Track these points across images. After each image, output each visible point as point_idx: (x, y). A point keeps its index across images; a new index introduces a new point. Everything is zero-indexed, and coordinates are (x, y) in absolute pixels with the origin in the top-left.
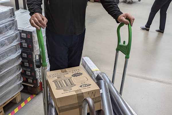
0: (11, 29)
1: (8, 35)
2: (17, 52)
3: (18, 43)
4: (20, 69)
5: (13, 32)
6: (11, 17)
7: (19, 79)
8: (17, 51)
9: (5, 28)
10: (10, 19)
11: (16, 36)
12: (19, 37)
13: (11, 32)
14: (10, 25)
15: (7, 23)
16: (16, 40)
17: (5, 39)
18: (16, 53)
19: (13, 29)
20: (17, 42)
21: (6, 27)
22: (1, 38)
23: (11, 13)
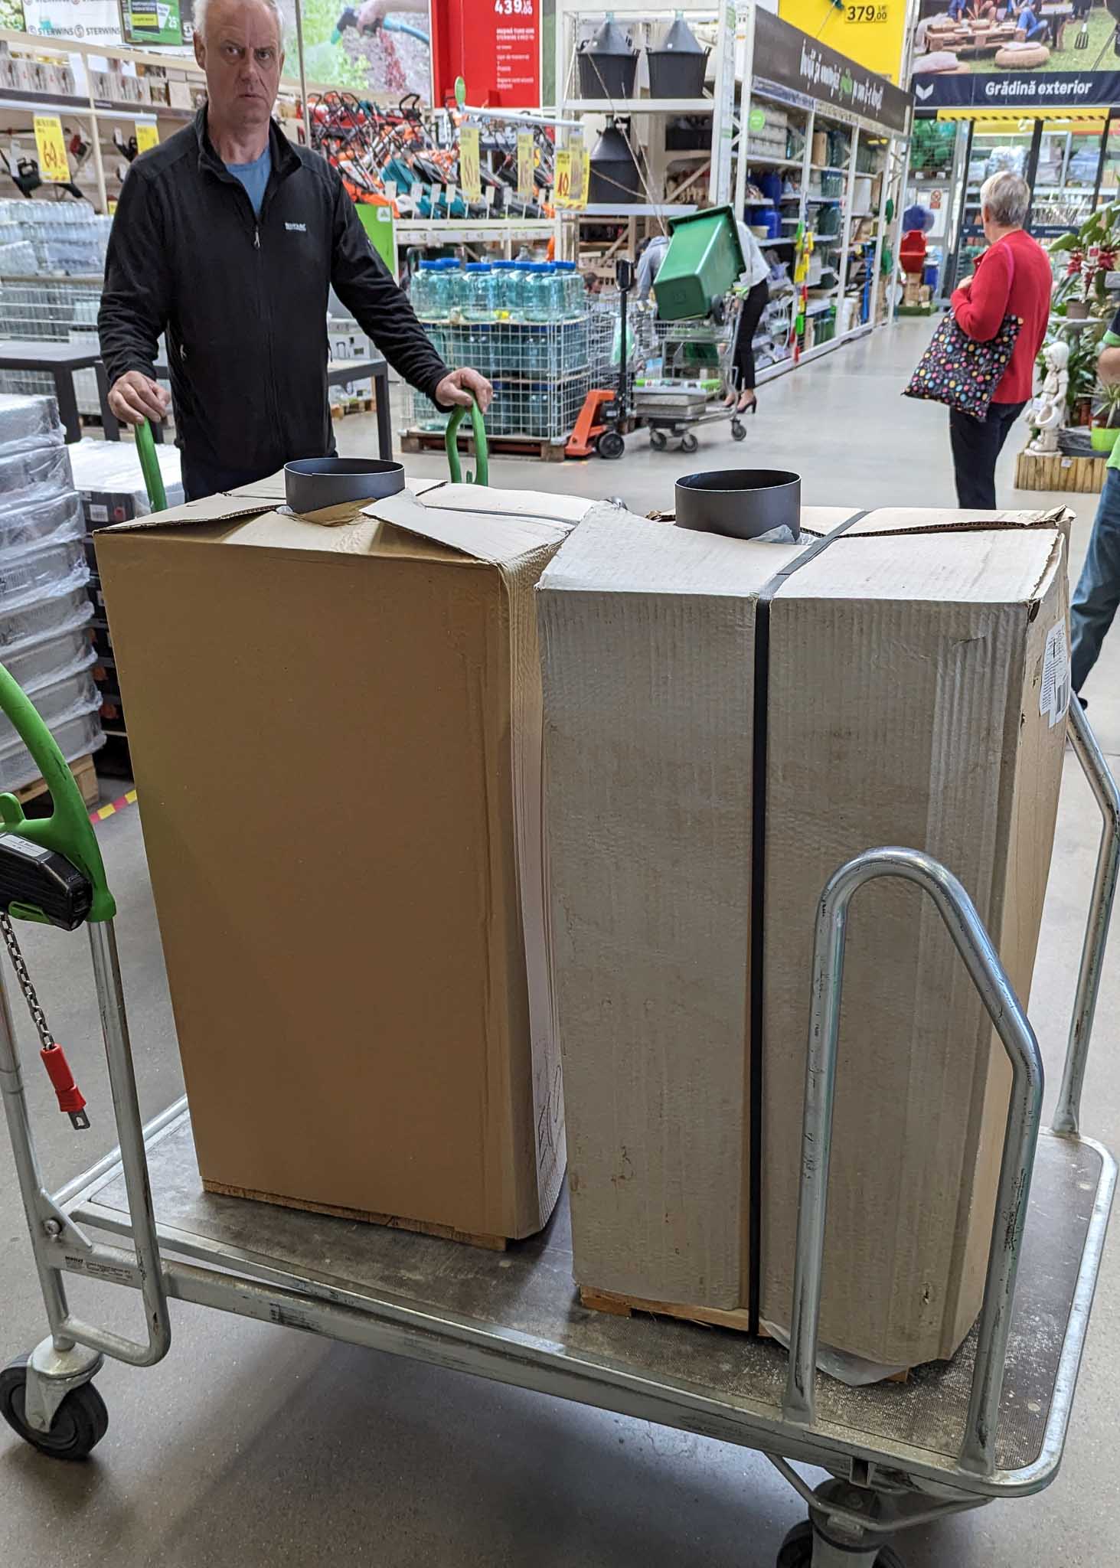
0: (44, 476)
1: (34, 497)
2: (73, 575)
3: (75, 536)
4: (87, 653)
5: (52, 491)
6: (46, 431)
7: (85, 693)
8: (71, 567)
9: (22, 471)
10: (42, 439)
11: (68, 509)
12: (77, 512)
13: (47, 489)
14: (41, 460)
15: (30, 454)
16: (66, 525)
17: (24, 514)
18: (68, 575)
19: (54, 477)
20: (72, 531)
21: (27, 467)
22: (9, 506)
23: (44, 418)
